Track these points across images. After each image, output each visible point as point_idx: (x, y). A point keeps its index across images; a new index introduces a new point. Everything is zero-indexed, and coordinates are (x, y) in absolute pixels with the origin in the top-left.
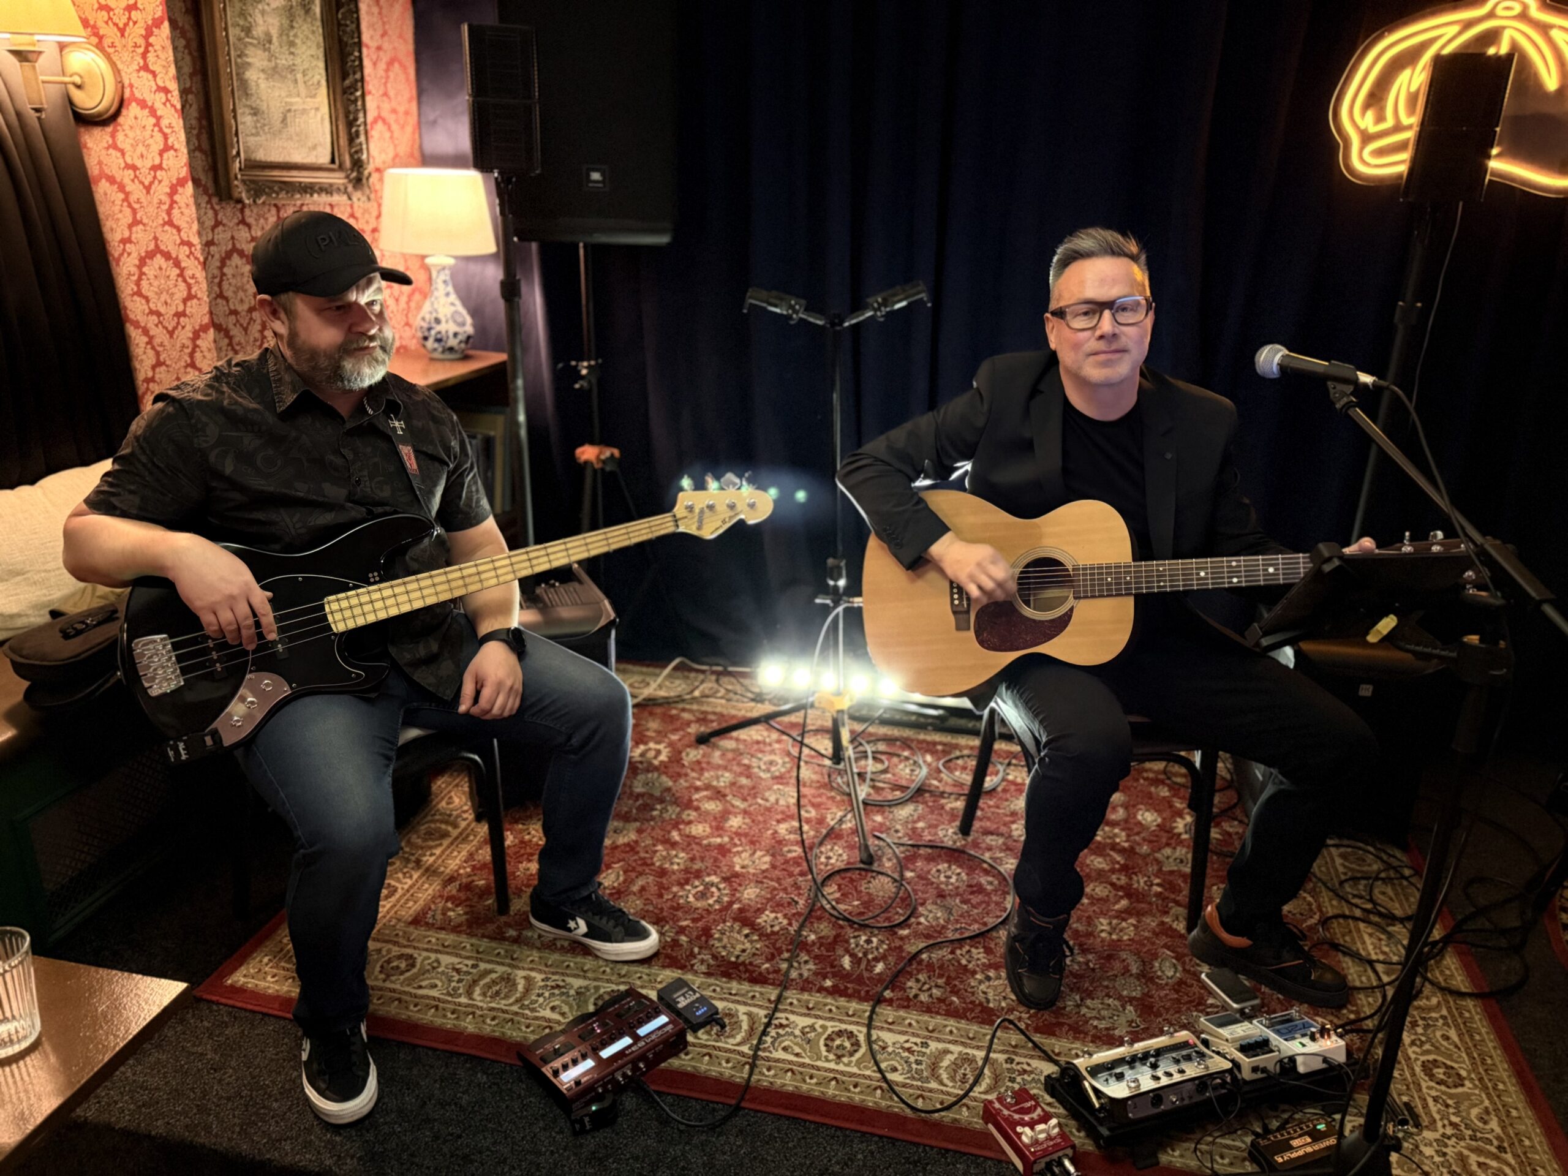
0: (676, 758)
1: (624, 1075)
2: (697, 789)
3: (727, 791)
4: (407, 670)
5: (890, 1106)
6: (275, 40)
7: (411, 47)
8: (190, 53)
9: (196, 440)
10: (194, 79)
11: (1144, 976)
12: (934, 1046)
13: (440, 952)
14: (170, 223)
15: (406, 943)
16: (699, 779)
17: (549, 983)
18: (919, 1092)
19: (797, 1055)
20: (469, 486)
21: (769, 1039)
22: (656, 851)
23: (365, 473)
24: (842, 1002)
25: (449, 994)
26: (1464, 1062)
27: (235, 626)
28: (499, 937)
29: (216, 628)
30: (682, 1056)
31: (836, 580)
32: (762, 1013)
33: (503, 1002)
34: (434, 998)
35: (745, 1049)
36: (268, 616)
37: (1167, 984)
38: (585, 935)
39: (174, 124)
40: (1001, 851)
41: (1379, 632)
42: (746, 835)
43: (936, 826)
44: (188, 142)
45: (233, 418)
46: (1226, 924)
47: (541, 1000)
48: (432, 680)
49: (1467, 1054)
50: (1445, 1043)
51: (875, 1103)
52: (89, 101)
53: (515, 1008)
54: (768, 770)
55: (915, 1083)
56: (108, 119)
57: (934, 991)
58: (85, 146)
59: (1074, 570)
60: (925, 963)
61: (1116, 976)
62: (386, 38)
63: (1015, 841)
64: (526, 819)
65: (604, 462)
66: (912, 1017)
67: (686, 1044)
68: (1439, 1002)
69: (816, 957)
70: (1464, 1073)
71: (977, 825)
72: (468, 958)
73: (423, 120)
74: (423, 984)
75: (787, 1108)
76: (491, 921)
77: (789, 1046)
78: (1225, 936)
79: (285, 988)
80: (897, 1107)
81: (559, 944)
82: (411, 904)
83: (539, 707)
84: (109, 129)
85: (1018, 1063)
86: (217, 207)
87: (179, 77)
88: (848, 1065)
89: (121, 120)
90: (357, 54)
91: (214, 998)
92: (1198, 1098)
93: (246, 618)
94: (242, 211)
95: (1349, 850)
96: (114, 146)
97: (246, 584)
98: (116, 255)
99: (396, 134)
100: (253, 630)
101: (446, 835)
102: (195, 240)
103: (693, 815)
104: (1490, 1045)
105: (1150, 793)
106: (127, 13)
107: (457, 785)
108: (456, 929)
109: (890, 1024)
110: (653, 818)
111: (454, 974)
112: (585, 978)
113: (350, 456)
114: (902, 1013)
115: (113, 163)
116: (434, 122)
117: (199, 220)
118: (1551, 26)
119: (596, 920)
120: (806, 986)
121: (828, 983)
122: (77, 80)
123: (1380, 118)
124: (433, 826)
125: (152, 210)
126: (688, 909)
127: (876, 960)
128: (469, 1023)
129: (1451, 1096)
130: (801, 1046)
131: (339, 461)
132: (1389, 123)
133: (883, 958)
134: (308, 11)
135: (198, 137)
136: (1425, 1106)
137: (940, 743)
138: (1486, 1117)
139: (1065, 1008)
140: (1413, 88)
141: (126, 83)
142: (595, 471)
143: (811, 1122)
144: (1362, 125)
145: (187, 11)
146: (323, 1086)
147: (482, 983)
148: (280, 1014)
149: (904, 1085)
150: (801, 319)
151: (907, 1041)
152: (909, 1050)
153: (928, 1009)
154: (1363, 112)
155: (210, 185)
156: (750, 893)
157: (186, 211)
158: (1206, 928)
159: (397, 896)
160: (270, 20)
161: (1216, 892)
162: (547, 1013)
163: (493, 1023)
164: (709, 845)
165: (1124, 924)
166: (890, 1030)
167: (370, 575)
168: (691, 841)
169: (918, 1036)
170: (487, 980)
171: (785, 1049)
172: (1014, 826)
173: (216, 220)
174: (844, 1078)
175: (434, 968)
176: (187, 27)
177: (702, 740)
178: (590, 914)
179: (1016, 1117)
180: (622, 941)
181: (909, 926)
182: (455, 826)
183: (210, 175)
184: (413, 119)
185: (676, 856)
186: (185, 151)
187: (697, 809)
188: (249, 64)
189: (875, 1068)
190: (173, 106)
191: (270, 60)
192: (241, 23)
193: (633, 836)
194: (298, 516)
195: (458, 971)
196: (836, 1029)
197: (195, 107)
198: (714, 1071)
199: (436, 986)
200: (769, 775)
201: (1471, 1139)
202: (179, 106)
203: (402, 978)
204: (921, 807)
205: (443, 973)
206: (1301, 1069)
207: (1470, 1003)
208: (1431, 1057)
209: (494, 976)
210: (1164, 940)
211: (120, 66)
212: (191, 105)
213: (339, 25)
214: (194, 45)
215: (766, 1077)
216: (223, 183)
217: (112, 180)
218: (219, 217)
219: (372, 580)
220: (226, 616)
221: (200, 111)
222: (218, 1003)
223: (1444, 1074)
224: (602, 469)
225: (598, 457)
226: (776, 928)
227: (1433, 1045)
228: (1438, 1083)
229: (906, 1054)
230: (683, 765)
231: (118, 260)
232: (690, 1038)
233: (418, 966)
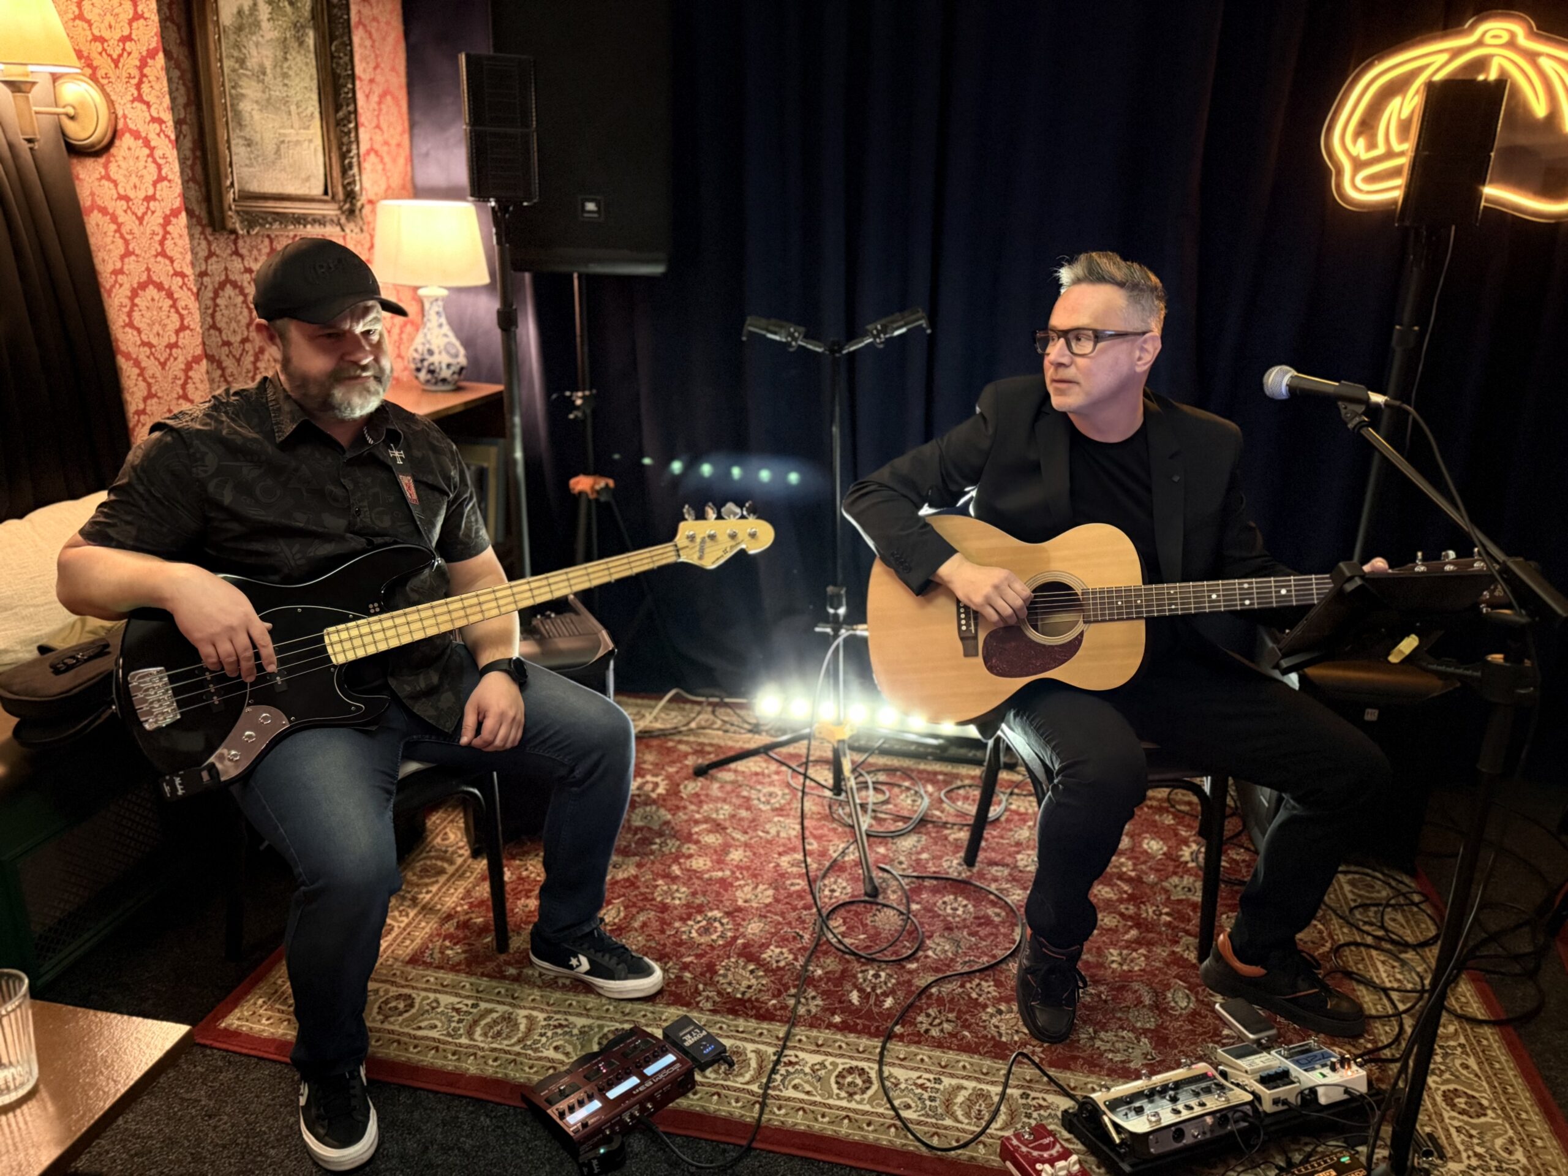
0: (674, 791)
1: (632, 1116)
2: (697, 822)
3: (727, 824)
4: (408, 702)
5: (905, 1145)
6: (268, 71)
7: (403, 80)
8: (184, 84)
9: (194, 470)
10: (188, 109)
11: (1157, 1007)
12: (947, 1081)
13: (439, 992)
14: (163, 254)
15: (403, 983)
16: (698, 812)
17: (551, 1022)
18: (934, 1130)
19: (808, 1093)
20: (468, 517)
21: (778, 1077)
22: (657, 886)
23: (365, 503)
24: (852, 1038)
25: (449, 1035)
26: (1485, 1091)
27: (234, 658)
28: (499, 975)
29: (214, 660)
30: (690, 1095)
31: (836, 608)
32: (771, 1050)
33: (506, 1042)
34: (434, 1039)
35: (754, 1088)
36: (268, 648)
37: (1181, 1015)
38: (587, 973)
39: (168, 155)
40: (1008, 881)
41: (1401, 652)
42: (748, 868)
43: (941, 857)
44: (182, 172)
45: (231, 448)
46: (1240, 953)
47: (544, 1039)
48: (432, 712)
49: (1488, 1083)
50: (1465, 1072)
51: (890, 1141)
52: (82, 132)
53: (517, 1049)
54: (768, 802)
55: (929, 1120)
56: (100, 150)
57: (945, 1025)
58: (78, 178)
59: (1083, 594)
60: (934, 997)
61: (1129, 1008)
62: (378, 71)
63: (1021, 871)
64: (524, 854)
65: (598, 492)
66: (924, 1052)
67: (694, 1083)
68: (1456, 1030)
69: (824, 993)
70: (1485, 1103)
71: (981, 856)
72: (468, 997)
73: (415, 152)
74: (423, 1024)
75: (799, 1148)
76: (489, 959)
77: (800, 1085)
78: (1238, 965)
79: (281, 1031)
80: (912, 1145)
81: (560, 982)
82: (408, 942)
83: (542, 739)
84: (102, 160)
85: (1034, 1099)
86: (211, 238)
87: (173, 109)
88: (860, 1102)
89: (113, 150)
90: (350, 86)
91: (208, 1042)
92: (1220, 1132)
93: (246, 650)
94: (235, 242)
95: (1357, 876)
96: (107, 177)
97: (246, 615)
98: (108, 286)
99: (389, 166)
100: (252, 662)
101: (442, 871)
102: (188, 271)
103: (693, 848)
104: (1511, 1073)
105: (1155, 821)
106: (121, 44)
107: (452, 821)
108: (454, 968)
109: (902, 1060)
110: (652, 853)
111: (454, 1014)
112: (588, 1016)
113: (350, 486)
114: (913, 1049)
115: (106, 194)
116: (427, 154)
117: (192, 250)
118: (1539, 54)
119: (598, 957)
120: (814, 1022)
121: (837, 1019)
122: (71, 111)
123: (1372, 145)
124: (429, 862)
125: (145, 242)
126: (691, 945)
127: (886, 994)
128: (471, 1064)
129: (1474, 1126)
130: (811, 1084)
131: (338, 491)
132: (1381, 150)
133: (892, 992)
134: (301, 43)
135: (192, 167)
136: (1449, 1136)
137: (941, 773)
138: (1511, 1148)
139: (1078, 1041)
140: (1405, 115)
141: (120, 113)
142: (589, 501)
143: (824, 1162)
144: (1354, 151)
145: (182, 43)
146: (322, 1131)
147: (483, 1023)
148: (275, 1057)
149: (919, 1123)
150: (800, 347)
151: (920, 1077)
152: (922, 1086)
153: (939, 1044)
154: (1355, 142)
155: (204, 214)
156: (754, 928)
157: (180, 242)
158: (1219, 958)
159: (394, 934)
160: (264, 52)
161: (1227, 921)
162: (551, 1053)
163: (495, 1064)
164: (710, 879)
165: (1134, 955)
166: (901, 1066)
167: (371, 606)
168: (692, 874)
169: (930, 1072)
170: (488, 1020)
171: (795, 1087)
172: (1019, 857)
173: (210, 250)
174: (857, 1116)
175: (433, 1008)
176: (181, 57)
177: (701, 772)
178: (592, 951)
179: (1035, 1153)
180: (626, 978)
181: (917, 960)
182: (451, 862)
183: (204, 206)
184: (405, 152)
185: (677, 890)
186: (179, 182)
187: (697, 842)
188: (243, 95)
189: (888, 1106)
190: (167, 136)
191: (264, 92)
192: (236, 54)
193: (633, 871)
194: (296, 548)
195: (458, 1011)
196: (847, 1066)
197: (189, 138)
198: (724, 1110)
199: (436, 1027)
200: (768, 807)
201: (1497, 1171)
202: (173, 137)
203: (400, 1018)
204: (924, 838)
205: (442, 1013)
206: (1323, 1100)
207: (1487, 1031)
208: (1451, 1087)
209: (495, 1015)
210: (1174, 970)
211: (113, 97)
212: (185, 136)
213: (333, 57)
214: (189, 76)
215: (777, 1116)
216: (216, 213)
217: (104, 211)
218: (213, 248)
219: (372, 611)
220: (225, 648)
221: (194, 142)
222: (212, 1048)
223: (1466, 1103)
224: (597, 500)
225: (592, 488)
226: (782, 964)
227: (1452, 1074)
228: (1460, 1113)
229: (919, 1091)
230: (682, 798)
231: (110, 292)
232: (698, 1077)
233: (417, 1006)
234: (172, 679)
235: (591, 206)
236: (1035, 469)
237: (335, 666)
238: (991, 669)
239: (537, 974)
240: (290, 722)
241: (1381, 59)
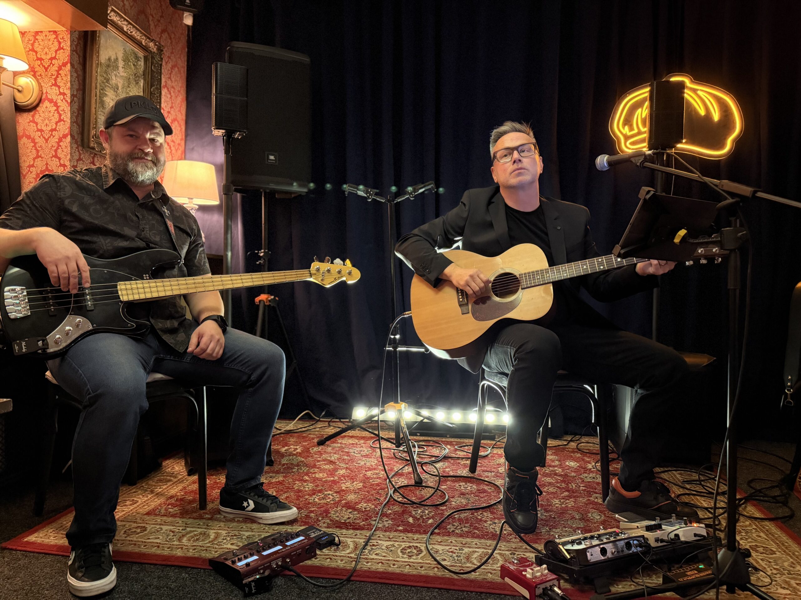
0: (306, 450)
1: (277, 564)
2: (319, 461)
3: (336, 461)
5: (444, 575)
6: (120, 88)
7: (184, 118)
8: (78, 81)
10: (79, 92)
11: (583, 519)
12: (466, 550)
13: (163, 525)
14: (56, 156)
15: (141, 522)
16: (320, 458)
17: (230, 534)
18: (461, 568)
19: (384, 556)
21: (367, 551)
22: (296, 484)
23: (147, 227)
24: (410, 535)
25: (167, 541)
26: (772, 545)
27: (67, 275)
28: (201, 518)
30: (313, 559)
31: (395, 335)
32: (362, 541)
33: (201, 543)
34: (157, 543)
35: (353, 555)
37: (597, 521)
39: (66, 109)
40: (494, 477)
42: (348, 477)
43: (457, 470)
44: (71, 118)
47: (225, 541)
48: (173, 341)
49: (773, 542)
50: (759, 538)
51: (434, 574)
52: (23, 99)
53: (208, 545)
54: (359, 454)
55: (458, 565)
56: (31, 109)
57: (464, 529)
58: (18, 122)
60: (457, 519)
61: (568, 520)
62: (172, 109)
63: (501, 473)
64: (218, 473)
65: (270, 301)
66: (453, 539)
67: (316, 555)
68: (750, 523)
69: (392, 519)
70: (775, 550)
71: (478, 469)
72: (180, 526)
74: (151, 537)
75: (380, 578)
76: (195, 512)
77: (379, 553)
78: (624, 492)
79: (61, 542)
80: (447, 574)
82: (146, 507)
84: (32, 113)
85: (518, 555)
86: (81, 152)
87: (71, 88)
88: (416, 559)
89: (38, 109)
91: (14, 547)
92: (626, 552)
93: (74, 271)
94: (93, 158)
95: (682, 472)
96: (33, 121)
97: (77, 253)
98: (24, 173)
99: (174, 151)
101: (170, 481)
102: (68, 163)
103: (316, 470)
104: (784, 538)
105: (571, 456)
106: (50, 61)
107: (178, 463)
108: (174, 516)
109: (440, 542)
110: (293, 472)
111: (171, 533)
112: (252, 531)
113: (141, 217)
114: (446, 538)
115: (31, 129)
116: (193, 149)
117: (71, 154)
118: (697, 90)
119: (260, 500)
120: (387, 530)
121: (401, 528)
122: (20, 88)
124: (162, 477)
125: (47, 150)
126: (314, 504)
127: (429, 518)
128: (179, 552)
129: (771, 558)
130: (386, 553)
131: (135, 218)
133: (432, 517)
134: (137, 83)
135: (77, 117)
136: (758, 562)
138: (793, 566)
139: (541, 532)
140: (644, 116)
141: (44, 91)
142: (265, 305)
143: (395, 585)
145: (79, 63)
147: (188, 536)
148: (57, 553)
149: (452, 566)
151: (451, 548)
152: (452, 552)
153: (461, 536)
154: (624, 128)
155: (79, 140)
156: (351, 497)
157: (65, 150)
159: (138, 504)
160: (118, 80)
162: (229, 546)
163: (194, 551)
164: (326, 481)
165: (567, 501)
166: (440, 545)
167: (144, 275)
168: (315, 480)
169: (456, 546)
170: (192, 534)
171: (376, 554)
172: (499, 469)
173: (80, 157)
174: (414, 565)
175: (158, 531)
176: (78, 69)
177: (321, 443)
178: (256, 497)
179: (522, 569)
180: (276, 511)
181: (446, 506)
182: (176, 477)
183: (80, 136)
185: (307, 485)
186: (69, 122)
187: (318, 468)
188: (106, 94)
189: (433, 560)
190: (67, 101)
192: (105, 76)
193: (281, 479)
194: (109, 240)
195: (173, 532)
196: (408, 546)
197: (77, 104)
198: (333, 565)
199: (159, 538)
200: (360, 455)
201: (788, 574)
202: (69, 101)
203: (137, 536)
204: (447, 463)
205: (164, 533)
206: (682, 539)
207: (767, 523)
208: (754, 544)
209: (196, 533)
210: (591, 506)
211: (42, 85)
212: (75, 103)
213: (151, 93)
214: (81, 78)
215: (365, 566)
216: (86, 140)
217: (29, 137)
218: (81, 157)
219: (145, 278)
220: (62, 268)
221: (79, 106)
222: (16, 550)
223: (763, 550)
224: (269, 306)
225: (267, 299)
226: (368, 509)
227: (752, 539)
228: (761, 553)
229: (451, 554)
230: (311, 453)
231: (25, 176)
232: (318, 552)
233: (148, 530)
234: (29, 293)
235: (272, 157)
236: (490, 225)
237: (121, 302)
238: (476, 318)
239: (223, 517)
240: (93, 327)
241: (630, 94)
